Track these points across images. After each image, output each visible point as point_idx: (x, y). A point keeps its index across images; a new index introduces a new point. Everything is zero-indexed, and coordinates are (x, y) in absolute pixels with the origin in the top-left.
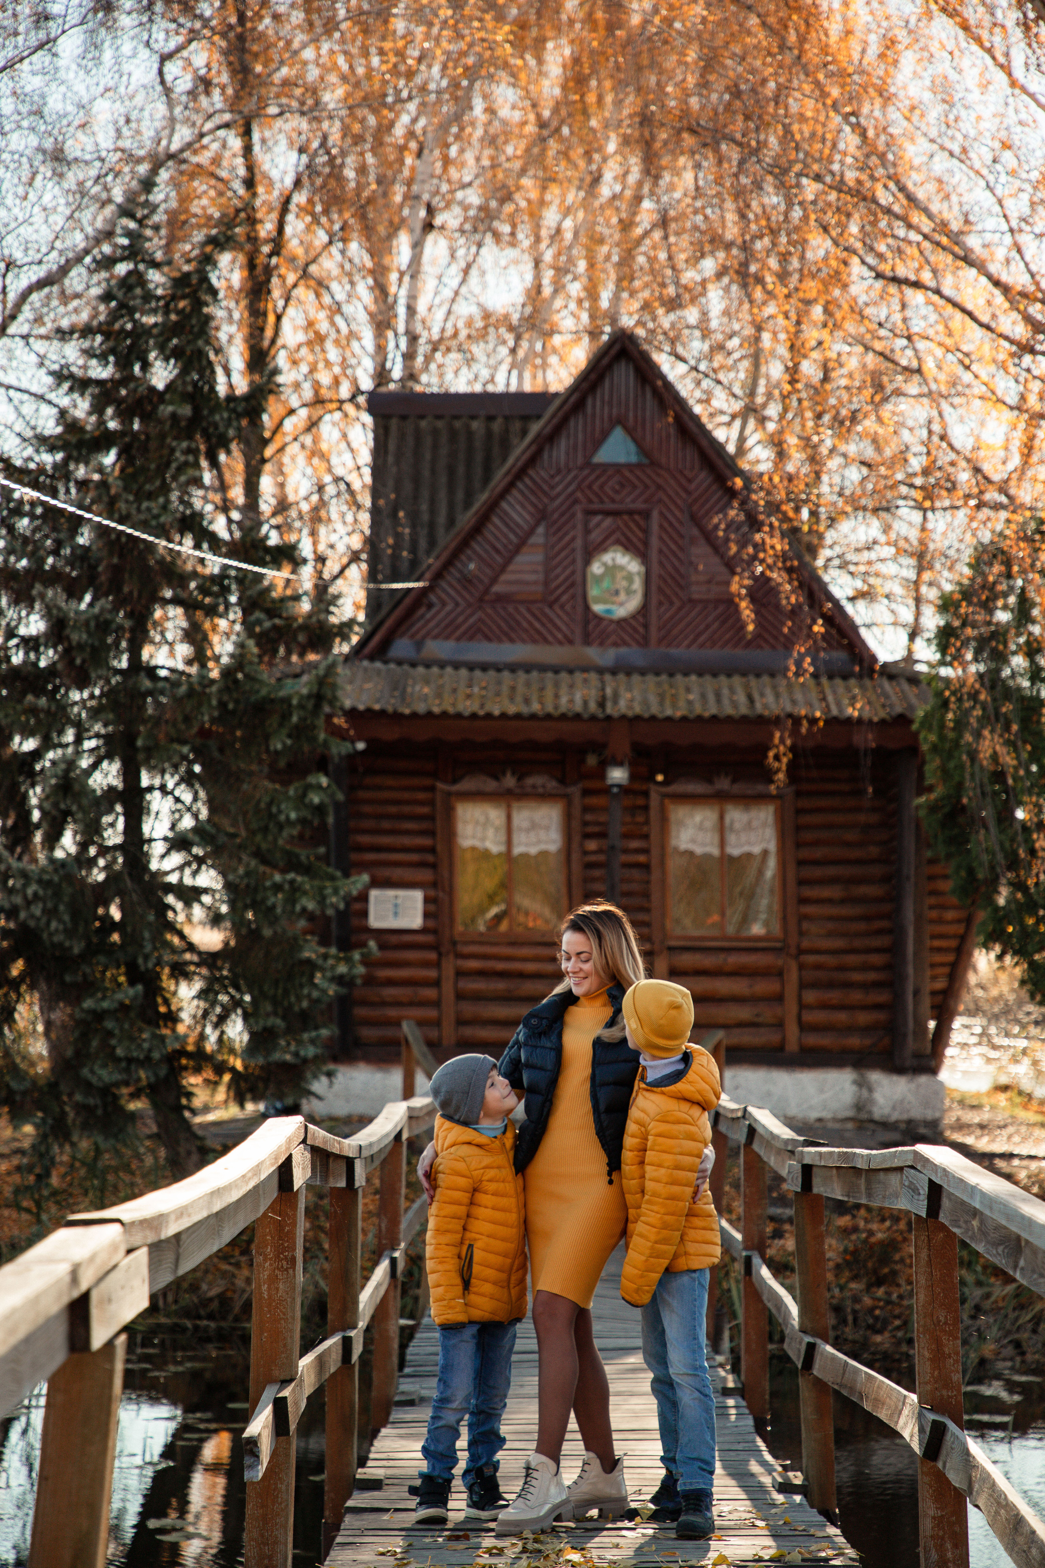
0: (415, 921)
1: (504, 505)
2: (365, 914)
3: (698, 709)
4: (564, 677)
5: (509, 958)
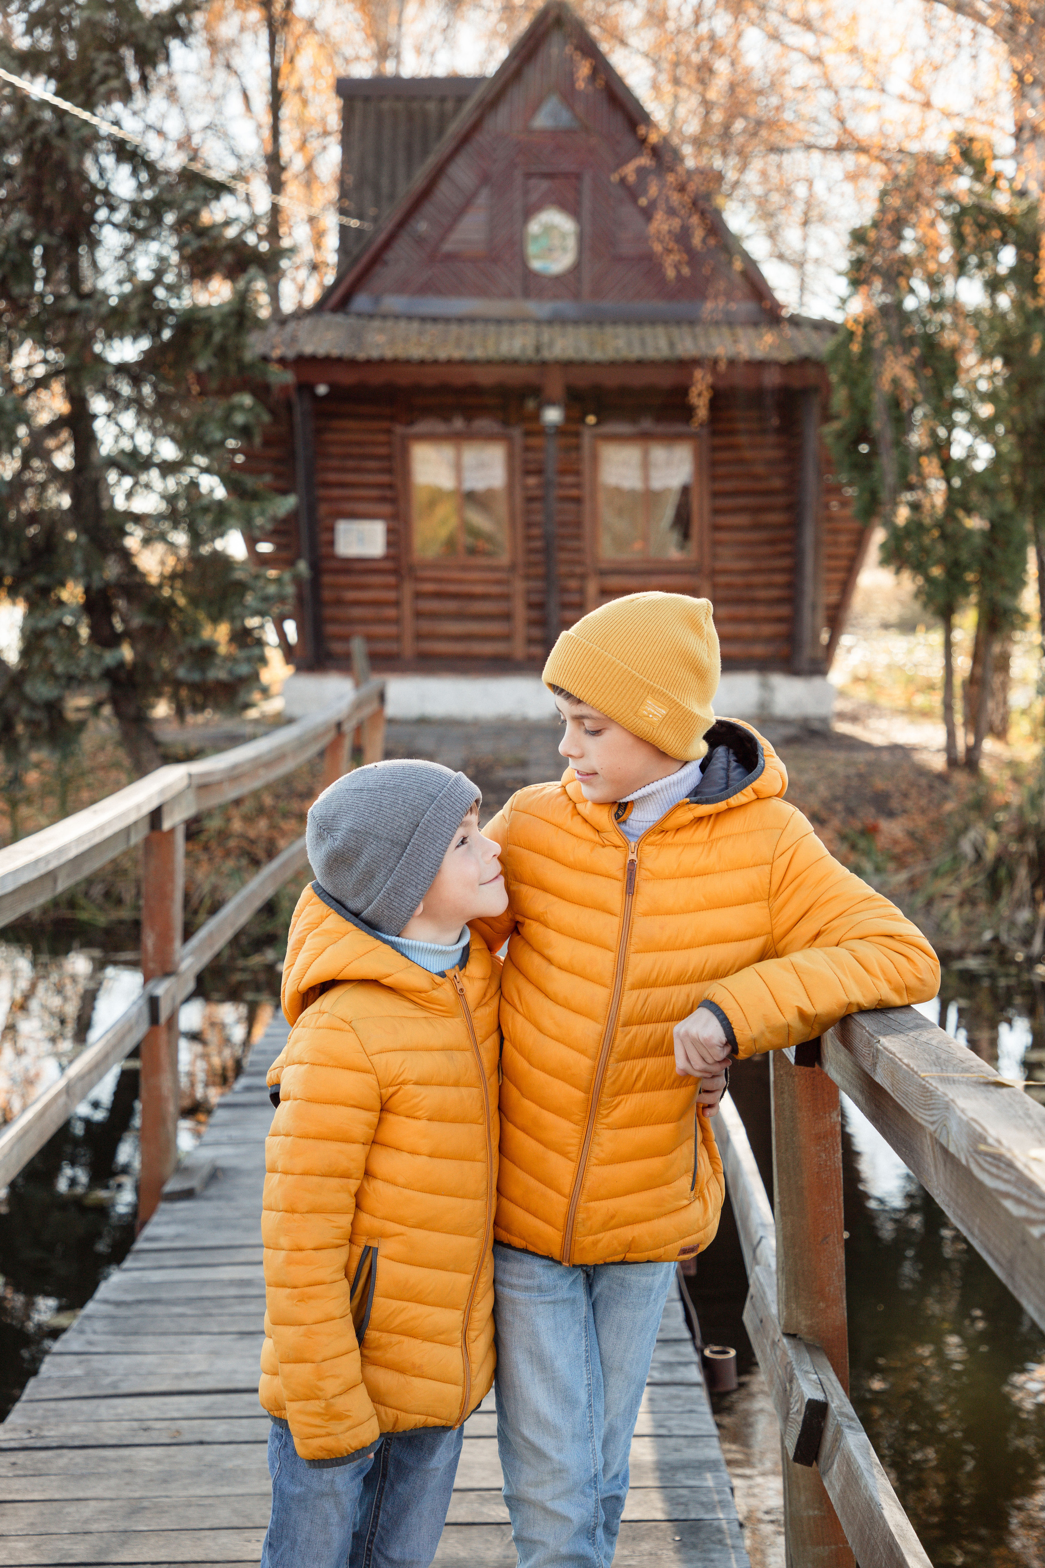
0: (378, 550)
1: (453, 168)
2: (332, 543)
3: (625, 353)
4: (505, 329)
5: (460, 581)
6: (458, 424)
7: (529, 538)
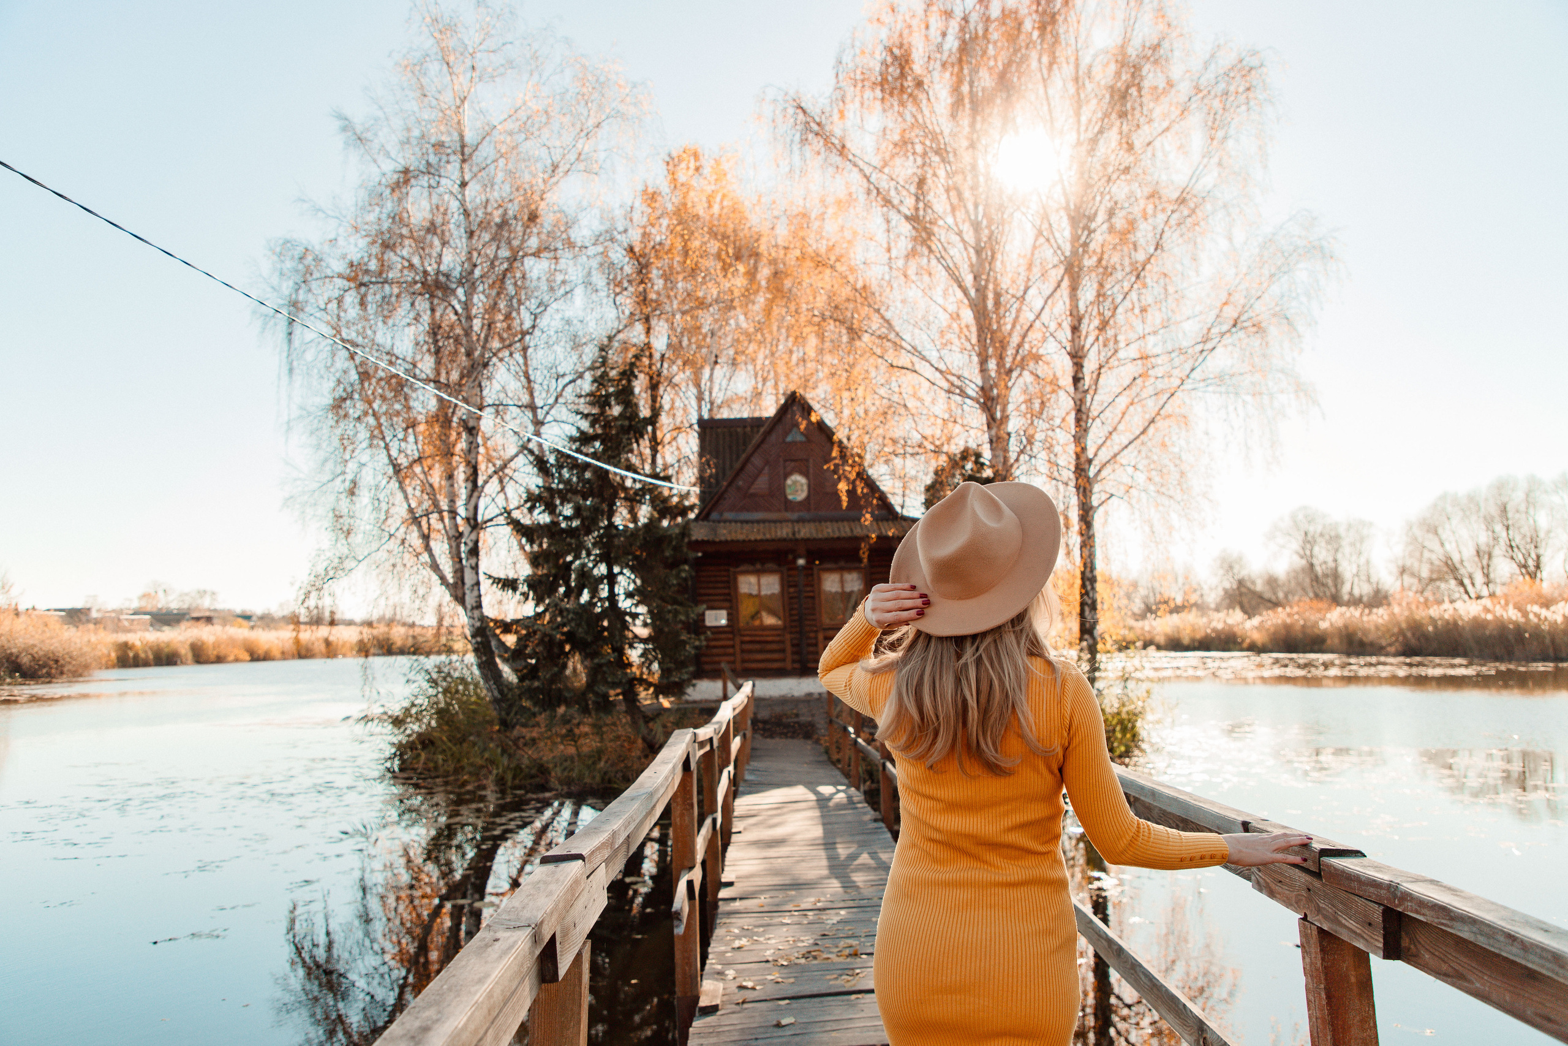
0: (724, 622)
1: (753, 459)
2: (703, 620)
3: (832, 535)
4: (778, 525)
5: (760, 636)
6: (758, 566)
7: (791, 615)
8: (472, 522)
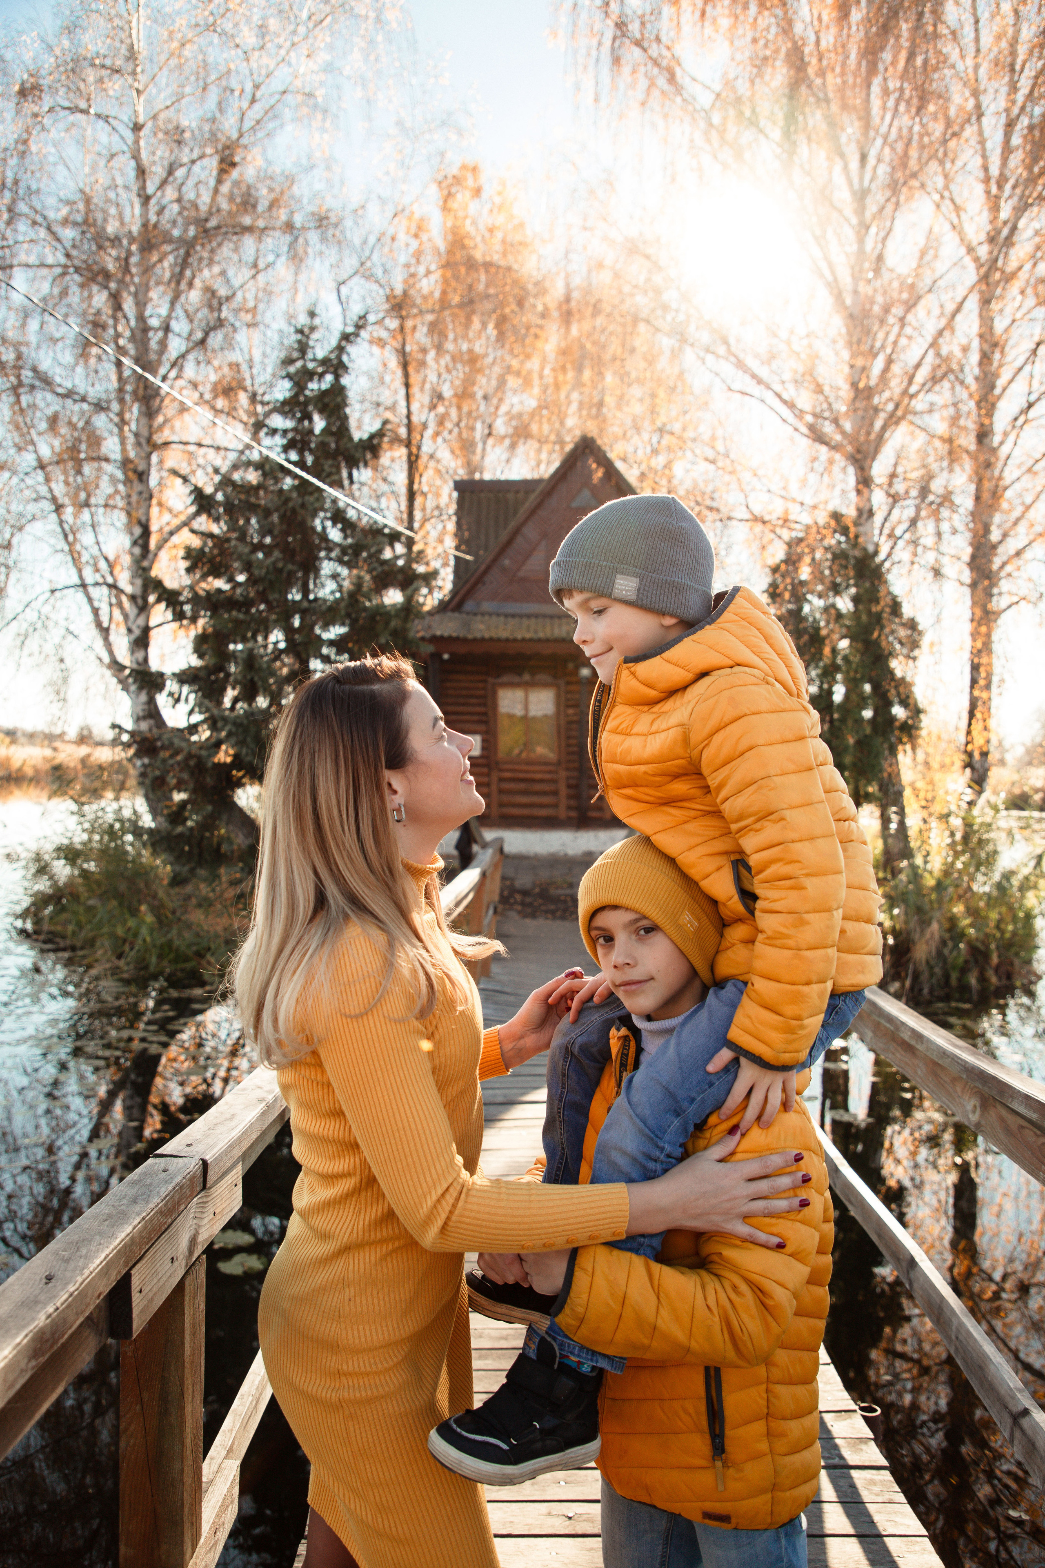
1: (524, 529)
4: (556, 621)
5: (527, 772)
6: (527, 677)
7: (568, 745)
8: (140, 601)
